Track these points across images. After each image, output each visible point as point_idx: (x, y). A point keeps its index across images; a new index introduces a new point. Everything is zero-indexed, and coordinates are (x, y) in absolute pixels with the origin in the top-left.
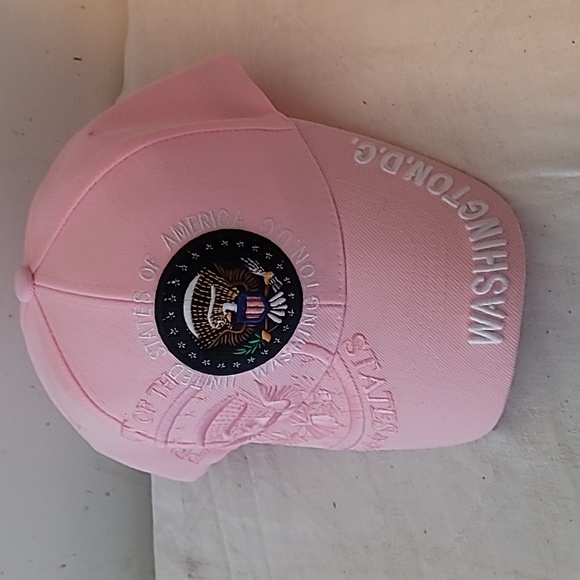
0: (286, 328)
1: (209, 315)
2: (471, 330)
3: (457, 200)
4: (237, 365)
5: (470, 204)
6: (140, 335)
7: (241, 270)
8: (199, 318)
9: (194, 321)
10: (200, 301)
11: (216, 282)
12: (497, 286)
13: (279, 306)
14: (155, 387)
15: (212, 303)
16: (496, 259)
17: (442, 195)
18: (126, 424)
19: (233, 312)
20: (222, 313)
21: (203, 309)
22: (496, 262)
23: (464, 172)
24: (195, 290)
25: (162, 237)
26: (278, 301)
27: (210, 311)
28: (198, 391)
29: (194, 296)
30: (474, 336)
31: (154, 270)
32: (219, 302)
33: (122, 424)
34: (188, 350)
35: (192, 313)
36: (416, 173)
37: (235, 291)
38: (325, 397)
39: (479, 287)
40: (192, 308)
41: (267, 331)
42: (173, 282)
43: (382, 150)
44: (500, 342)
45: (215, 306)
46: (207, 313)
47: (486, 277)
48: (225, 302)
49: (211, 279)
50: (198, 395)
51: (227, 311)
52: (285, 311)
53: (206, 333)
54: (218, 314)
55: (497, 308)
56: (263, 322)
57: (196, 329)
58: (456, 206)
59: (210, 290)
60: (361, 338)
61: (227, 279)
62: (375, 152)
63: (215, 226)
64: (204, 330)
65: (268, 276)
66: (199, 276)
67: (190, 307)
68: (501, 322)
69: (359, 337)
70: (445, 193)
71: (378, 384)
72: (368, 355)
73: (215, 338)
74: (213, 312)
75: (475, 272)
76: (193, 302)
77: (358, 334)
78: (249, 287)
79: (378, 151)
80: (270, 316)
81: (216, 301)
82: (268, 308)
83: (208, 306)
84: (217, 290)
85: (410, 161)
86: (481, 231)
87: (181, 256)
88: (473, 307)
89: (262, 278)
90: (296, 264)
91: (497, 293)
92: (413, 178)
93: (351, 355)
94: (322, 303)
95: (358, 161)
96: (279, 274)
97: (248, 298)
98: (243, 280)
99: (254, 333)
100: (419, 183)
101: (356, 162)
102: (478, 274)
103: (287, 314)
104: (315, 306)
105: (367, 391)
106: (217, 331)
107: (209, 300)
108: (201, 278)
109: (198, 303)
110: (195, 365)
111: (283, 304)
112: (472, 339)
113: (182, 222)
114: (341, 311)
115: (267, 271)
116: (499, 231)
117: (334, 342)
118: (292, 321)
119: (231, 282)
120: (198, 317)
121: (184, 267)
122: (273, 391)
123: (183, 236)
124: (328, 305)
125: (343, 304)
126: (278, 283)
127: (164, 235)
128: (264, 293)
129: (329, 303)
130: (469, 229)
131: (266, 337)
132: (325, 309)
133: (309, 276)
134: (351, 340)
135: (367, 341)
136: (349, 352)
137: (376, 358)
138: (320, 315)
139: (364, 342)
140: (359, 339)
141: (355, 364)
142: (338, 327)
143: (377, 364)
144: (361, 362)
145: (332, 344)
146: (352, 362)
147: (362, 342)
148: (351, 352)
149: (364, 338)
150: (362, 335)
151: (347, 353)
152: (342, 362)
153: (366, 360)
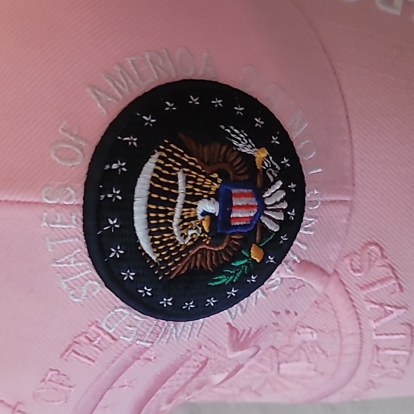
0: (284, 238)
1: (176, 221)
4: (212, 302)
6: (55, 261)
7: (222, 145)
8: (159, 227)
9: (150, 233)
10: (161, 197)
11: (185, 165)
13: (277, 203)
14: (76, 347)
15: (180, 200)
18: (19, 408)
19: (212, 215)
20: (195, 218)
21: (166, 212)
24: (153, 179)
25: (88, 90)
26: (275, 195)
27: (177, 215)
28: (148, 348)
29: (152, 189)
31: (79, 146)
32: (192, 198)
33: (14, 408)
34: (138, 282)
35: (149, 219)
37: (214, 180)
38: (308, 337)
40: (149, 211)
41: (258, 245)
42: (115, 166)
45: (185, 206)
46: (172, 218)
48: (200, 198)
49: (177, 159)
50: (145, 355)
51: (204, 214)
52: (285, 211)
53: (169, 252)
54: (190, 219)
56: (254, 231)
57: (154, 246)
59: (176, 178)
60: (377, 249)
61: (202, 160)
63: (173, 74)
64: (167, 248)
65: (261, 154)
66: (157, 155)
67: (144, 208)
69: (373, 247)
71: (395, 315)
72: (384, 274)
73: (182, 259)
74: (182, 217)
76: (150, 200)
77: (371, 244)
78: (235, 173)
80: (264, 220)
81: (187, 198)
82: (262, 207)
83: (174, 205)
84: (188, 179)
87: (126, 120)
89: (253, 157)
90: (294, 136)
93: (357, 275)
94: (325, 198)
96: (276, 153)
97: (234, 191)
98: (225, 161)
99: (240, 249)
103: (286, 216)
104: (317, 203)
105: (374, 325)
106: (188, 248)
107: (176, 196)
108: (160, 157)
109: (157, 202)
110: (148, 307)
111: (282, 201)
113: (120, 65)
114: (346, 210)
115: (258, 147)
117: (333, 257)
118: (291, 227)
119: (208, 164)
120: (158, 225)
121: (132, 140)
122: (244, 336)
123: (126, 90)
124: (332, 202)
126: (273, 167)
127: (93, 87)
128: (256, 182)
129: (333, 199)
131: (256, 254)
132: (327, 207)
133: (311, 156)
134: (358, 252)
135: (382, 255)
136: (354, 271)
137: (397, 278)
138: (321, 217)
139: (380, 254)
140: (372, 251)
141: (361, 288)
142: (339, 234)
143: (397, 286)
144: (373, 284)
145: (330, 260)
146: (358, 285)
147: (377, 255)
148: (359, 271)
149: (381, 249)
150: (377, 244)
151: (352, 272)
152: (341, 286)
153: (382, 281)
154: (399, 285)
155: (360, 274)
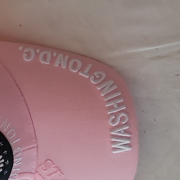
0: (6, 172)
2: (113, 146)
3: (88, 73)
5: (95, 74)
12: (122, 119)
16: (118, 103)
17: (79, 71)
22: (119, 105)
23: (85, 56)
30: (115, 149)
36: (60, 61)
39: (113, 121)
43: (38, 51)
44: (130, 149)
47: (116, 115)
52: (3, 163)
55: (126, 131)
58: (88, 77)
60: (50, 162)
62: (34, 53)
68: (129, 138)
69: (49, 161)
70: (80, 70)
72: (55, 169)
75: (109, 113)
77: (47, 160)
79: (36, 52)
85: (55, 55)
86: (106, 89)
88: (112, 133)
90: (4, 132)
91: (124, 123)
92: (60, 64)
93: (45, 171)
94: (23, 149)
95: (26, 60)
100: (64, 67)
101: (25, 61)
102: (111, 114)
104: (20, 152)
111: (1, 159)
112: (114, 151)
114: (35, 150)
116: (115, 87)
124: (28, 149)
125: (35, 145)
129: (28, 148)
130: (99, 89)
132: (26, 152)
133: (13, 136)
134: (44, 163)
135: (53, 163)
136: (44, 170)
137: (60, 170)
138: (24, 156)
139: (52, 163)
140: (48, 162)
141: (48, 176)
142: (34, 158)
143: (61, 173)
144: (52, 174)
145: (33, 168)
146: (47, 175)
147: (51, 163)
148: (45, 170)
149: (51, 161)
150: (50, 160)
151: (43, 171)
152: (40, 176)
153: (55, 172)
154: (62, 173)
155: (46, 171)
